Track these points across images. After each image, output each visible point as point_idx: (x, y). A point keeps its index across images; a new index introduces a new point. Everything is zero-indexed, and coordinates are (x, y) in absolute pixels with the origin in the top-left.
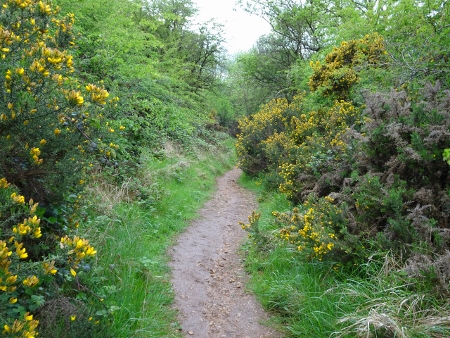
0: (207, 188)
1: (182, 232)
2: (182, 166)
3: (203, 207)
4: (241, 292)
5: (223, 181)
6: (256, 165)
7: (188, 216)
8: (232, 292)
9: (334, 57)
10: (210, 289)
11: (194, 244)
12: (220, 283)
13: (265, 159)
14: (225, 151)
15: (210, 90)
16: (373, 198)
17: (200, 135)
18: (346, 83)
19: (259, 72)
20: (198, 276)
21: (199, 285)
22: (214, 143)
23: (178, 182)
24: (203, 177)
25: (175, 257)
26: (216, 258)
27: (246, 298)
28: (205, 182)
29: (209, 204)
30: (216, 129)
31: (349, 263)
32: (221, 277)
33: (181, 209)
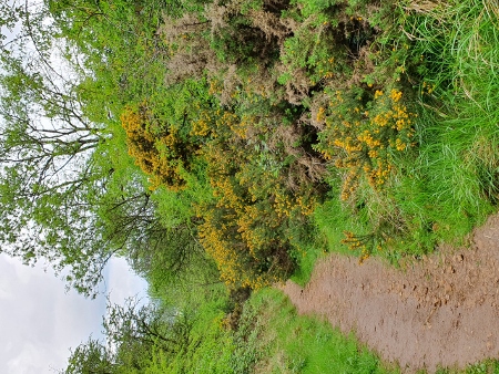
0: (313, 326)
1: (376, 356)
2: (283, 360)
3: (338, 328)
4: (470, 253)
5: (303, 305)
6: (281, 262)
7: (352, 348)
8: (471, 267)
9: (147, 162)
10: (470, 303)
11: (395, 335)
12: (458, 288)
13: (273, 251)
14: (265, 304)
15: (190, 327)
16: (318, 41)
17: (245, 338)
18: (177, 145)
19: (171, 267)
20: (448, 325)
21: (463, 321)
22: (255, 319)
23: (305, 364)
24: (299, 331)
25: (417, 363)
26: (413, 300)
27: (480, 244)
28: (303, 329)
29: (333, 321)
30: (238, 318)
31: (420, 70)
32: (448, 287)
33: (343, 358)
